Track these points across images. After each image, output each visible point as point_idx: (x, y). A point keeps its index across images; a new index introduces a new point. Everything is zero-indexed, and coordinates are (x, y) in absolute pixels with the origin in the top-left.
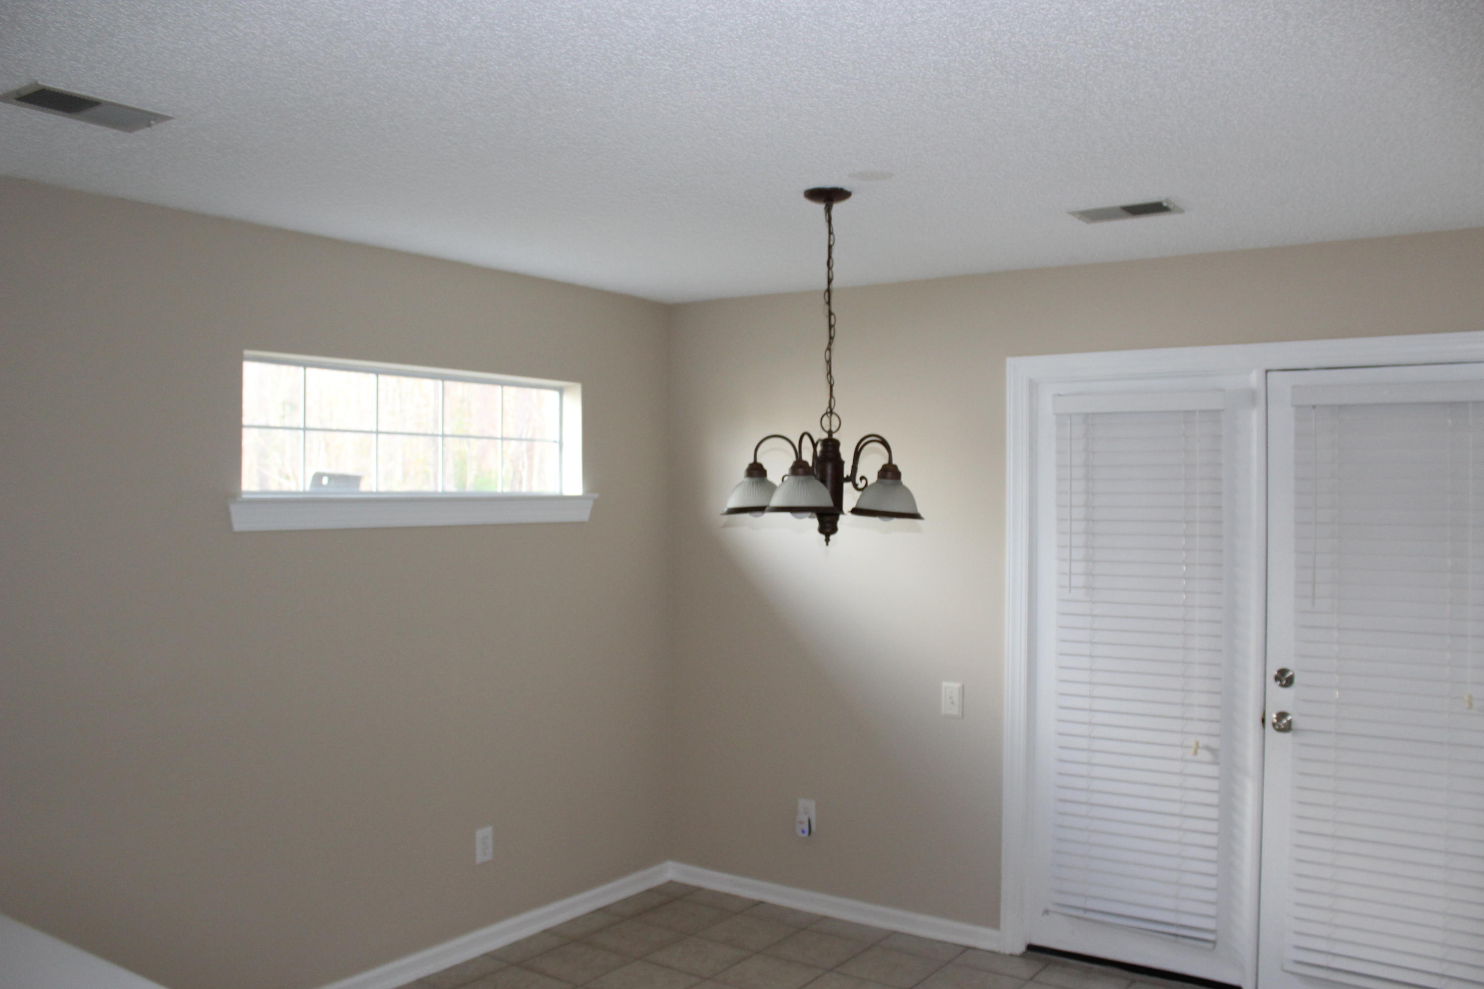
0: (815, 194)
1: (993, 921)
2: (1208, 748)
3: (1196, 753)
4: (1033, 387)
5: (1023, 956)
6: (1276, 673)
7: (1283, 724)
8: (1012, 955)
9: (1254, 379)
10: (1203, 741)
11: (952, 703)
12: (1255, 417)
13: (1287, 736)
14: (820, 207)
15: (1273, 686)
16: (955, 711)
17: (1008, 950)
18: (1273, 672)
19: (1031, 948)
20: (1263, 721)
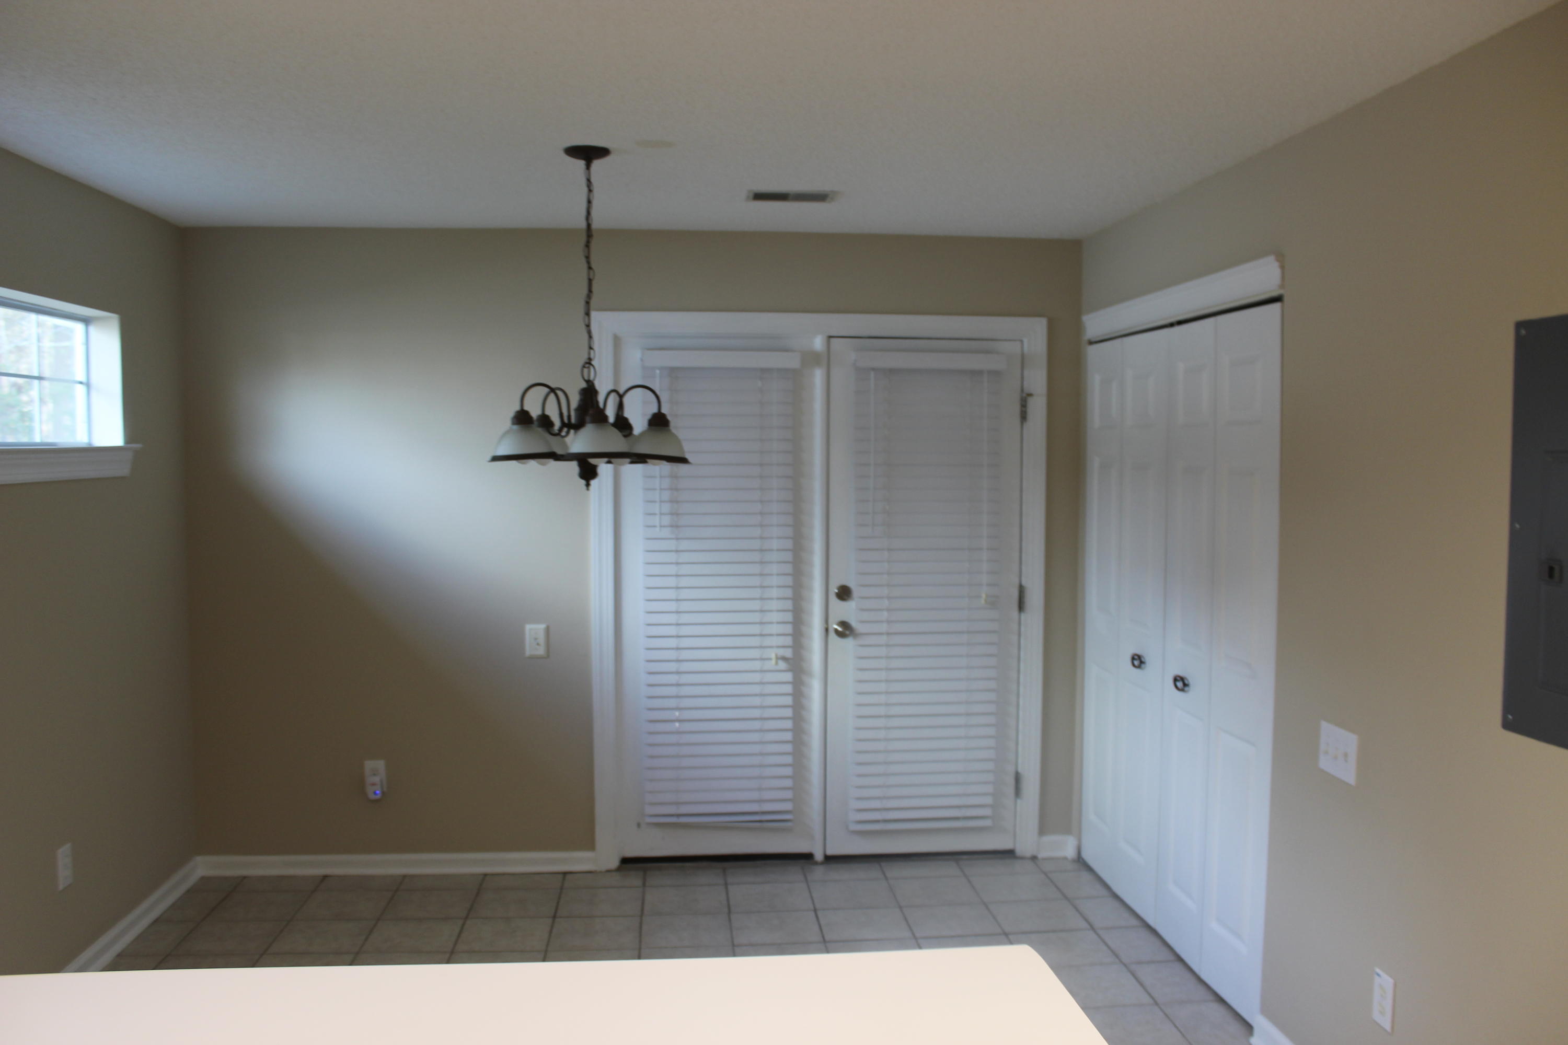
0: (576, 152)
1: (589, 844)
2: (784, 659)
3: (777, 663)
4: (617, 341)
5: (618, 869)
6: (837, 591)
7: (846, 630)
8: (608, 871)
9: (818, 343)
10: (781, 652)
11: (538, 644)
12: (818, 376)
13: (849, 642)
14: (581, 163)
15: (834, 600)
16: (541, 651)
17: (604, 867)
18: (834, 590)
19: (626, 862)
20: (827, 630)
